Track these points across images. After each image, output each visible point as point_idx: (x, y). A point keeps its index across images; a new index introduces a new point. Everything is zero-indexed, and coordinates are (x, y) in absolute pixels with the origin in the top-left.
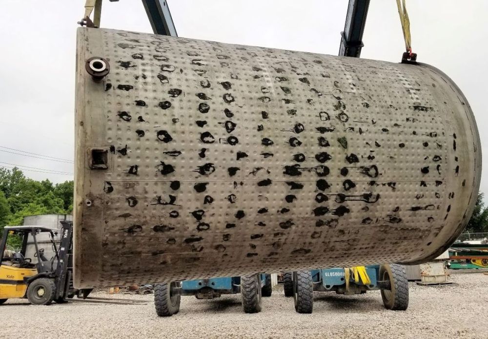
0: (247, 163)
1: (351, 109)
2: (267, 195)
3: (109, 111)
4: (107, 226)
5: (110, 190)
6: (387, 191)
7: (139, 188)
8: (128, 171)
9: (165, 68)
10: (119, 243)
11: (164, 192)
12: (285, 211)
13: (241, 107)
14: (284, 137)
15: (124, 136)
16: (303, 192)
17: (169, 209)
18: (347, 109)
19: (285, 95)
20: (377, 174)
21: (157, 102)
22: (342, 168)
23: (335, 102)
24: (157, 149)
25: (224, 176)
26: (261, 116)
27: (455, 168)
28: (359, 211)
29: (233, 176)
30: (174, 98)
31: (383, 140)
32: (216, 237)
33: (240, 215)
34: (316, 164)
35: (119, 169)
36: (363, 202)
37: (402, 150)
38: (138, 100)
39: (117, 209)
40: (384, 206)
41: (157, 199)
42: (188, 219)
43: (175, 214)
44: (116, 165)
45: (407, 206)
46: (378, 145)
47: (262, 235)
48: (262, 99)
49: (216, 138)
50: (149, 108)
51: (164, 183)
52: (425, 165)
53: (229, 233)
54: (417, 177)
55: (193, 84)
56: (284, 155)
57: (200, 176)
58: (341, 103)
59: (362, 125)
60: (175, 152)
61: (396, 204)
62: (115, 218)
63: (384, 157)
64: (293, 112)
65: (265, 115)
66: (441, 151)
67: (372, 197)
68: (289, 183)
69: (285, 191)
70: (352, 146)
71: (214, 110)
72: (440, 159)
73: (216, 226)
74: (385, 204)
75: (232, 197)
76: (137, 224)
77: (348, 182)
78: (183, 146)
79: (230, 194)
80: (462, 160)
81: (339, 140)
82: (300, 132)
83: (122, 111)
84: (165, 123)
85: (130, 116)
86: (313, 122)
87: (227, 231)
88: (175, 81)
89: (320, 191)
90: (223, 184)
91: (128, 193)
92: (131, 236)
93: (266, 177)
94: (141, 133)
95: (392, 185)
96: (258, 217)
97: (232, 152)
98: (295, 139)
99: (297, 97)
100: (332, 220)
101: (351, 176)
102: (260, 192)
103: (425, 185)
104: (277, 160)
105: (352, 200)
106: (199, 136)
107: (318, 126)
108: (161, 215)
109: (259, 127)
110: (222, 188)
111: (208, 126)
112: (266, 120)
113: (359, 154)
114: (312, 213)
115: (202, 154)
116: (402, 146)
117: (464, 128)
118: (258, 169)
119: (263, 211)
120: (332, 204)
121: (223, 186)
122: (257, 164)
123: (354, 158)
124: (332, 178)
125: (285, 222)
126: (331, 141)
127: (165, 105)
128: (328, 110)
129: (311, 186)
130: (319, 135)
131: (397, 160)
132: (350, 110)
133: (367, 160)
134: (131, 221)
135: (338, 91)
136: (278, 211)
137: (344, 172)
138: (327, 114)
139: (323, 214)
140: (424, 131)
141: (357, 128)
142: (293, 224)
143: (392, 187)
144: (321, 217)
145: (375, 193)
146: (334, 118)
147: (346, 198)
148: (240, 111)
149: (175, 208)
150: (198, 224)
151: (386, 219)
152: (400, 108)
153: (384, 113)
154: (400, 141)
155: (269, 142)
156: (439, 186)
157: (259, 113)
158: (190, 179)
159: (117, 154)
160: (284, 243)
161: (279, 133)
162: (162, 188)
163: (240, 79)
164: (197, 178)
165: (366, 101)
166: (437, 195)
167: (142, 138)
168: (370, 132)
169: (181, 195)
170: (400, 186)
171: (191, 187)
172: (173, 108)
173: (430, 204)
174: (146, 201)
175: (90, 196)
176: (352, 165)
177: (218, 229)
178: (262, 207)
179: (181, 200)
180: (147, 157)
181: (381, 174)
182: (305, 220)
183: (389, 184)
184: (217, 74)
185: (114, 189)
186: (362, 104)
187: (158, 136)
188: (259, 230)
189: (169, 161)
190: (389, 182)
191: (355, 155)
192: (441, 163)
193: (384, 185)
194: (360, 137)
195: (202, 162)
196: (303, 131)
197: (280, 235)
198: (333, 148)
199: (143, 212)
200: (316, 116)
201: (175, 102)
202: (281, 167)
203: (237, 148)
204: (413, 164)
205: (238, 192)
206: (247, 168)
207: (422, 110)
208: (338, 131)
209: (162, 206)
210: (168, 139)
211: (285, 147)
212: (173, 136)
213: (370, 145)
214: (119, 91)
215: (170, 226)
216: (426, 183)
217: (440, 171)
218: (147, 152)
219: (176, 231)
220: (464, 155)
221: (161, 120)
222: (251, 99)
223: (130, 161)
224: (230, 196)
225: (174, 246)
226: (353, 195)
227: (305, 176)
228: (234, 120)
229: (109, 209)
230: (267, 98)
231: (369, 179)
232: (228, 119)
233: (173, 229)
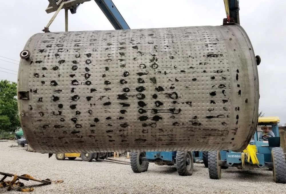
0: (97, 94)
1: (161, 60)
2: (109, 110)
3: (30, 74)
4: (33, 125)
5: (31, 109)
6: (186, 107)
7: (44, 108)
8: (38, 100)
9: (60, 50)
10: (41, 133)
11: (56, 110)
12: (121, 118)
13: (94, 66)
14: (117, 79)
15: (36, 84)
16: (131, 108)
17: (59, 117)
18: (158, 61)
19: (121, 57)
20: (177, 97)
21: (52, 67)
22: (153, 94)
23: (151, 58)
24: (50, 89)
25: (84, 101)
26: (105, 69)
27: (238, 91)
28: (168, 119)
29: (89, 101)
30: (60, 65)
31: (181, 77)
32: (87, 131)
33: (96, 120)
34: (137, 93)
35: (34, 99)
36: (170, 113)
37: (194, 82)
38: (43, 67)
39: (36, 117)
40: (186, 116)
41: (53, 112)
42: (69, 122)
43: (62, 120)
44: (33, 98)
45: (203, 115)
46: (177, 80)
47: (112, 131)
48: (107, 60)
49: (80, 82)
50: (48, 70)
51: (55, 105)
52: (212, 91)
53: (93, 129)
54: (207, 98)
55: (71, 56)
56: (117, 89)
57: (72, 101)
58: (155, 58)
59: (167, 69)
60: (59, 90)
61: (194, 114)
62: (36, 121)
63: (181, 87)
64: (123, 66)
65: (107, 69)
66: (225, 81)
67: (176, 110)
68: (121, 104)
69: (120, 108)
70: (159, 82)
71: (80, 69)
72: (225, 86)
73: (85, 126)
74: (185, 114)
75: (90, 111)
76: (46, 124)
77: (158, 102)
78: (63, 87)
79: (89, 110)
80: (244, 86)
81: (151, 79)
82: (127, 76)
83: (35, 73)
84: (55, 77)
85: (39, 75)
86: (135, 70)
87: (92, 128)
88: (62, 56)
89: (141, 108)
90: (84, 105)
91: (39, 110)
92: (45, 130)
93: (107, 101)
94: (43, 82)
95: (189, 103)
96: (106, 121)
97: (88, 89)
98: (123, 80)
99: (128, 57)
100: (152, 123)
101: (160, 99)
102: (106, 109)
103: (214, 103)
104: (113, 92)
105: (162, 112)
106: (71, 82)
107: (138, 72)
108: (56, 120)
109: (103, 75)
110: (84, 107)
111: (76, 77)
112: (107, 71)
113: (164, 86)
114: (138, 119)
115: (73, 91)
116: (194, 80)
117: (246, 65)
118: (103, 97)
119: (108, 118)
120: (149, 114)
121: (84, 106)
122: (102, 94)
123: (160, 89)
124: (147, 100)
125: (123, 124)
126: (145, 80)
127: (55, 68)
128: (146, 62)
129: (135, 105)
130: (138, 77)
131: (191, 88)
132: (160, 62)
133: (170, 89)
134: (43, 123)
135: (155, 51)
136: (117, 118)
137: (155, 96)
138: (145, 65)
139: (145, 120)
140: (212, 70)
141: (163, 72)
142: (128, 125)
143: (189, 104)
144: (144, 122)
145: (177, 108)
146: (149, 67)
147: (158, 111)
148: (93, 68)
149: (62, 117)
150: (75, 125)
151: (189, 123)
152: (196, 57)
153: (184, 61)
154: (194, 77)
155: (108, 83)
156: (226, 103)
157: (104, 68)
158: (68, 103)
159: (33, 93)
160: (127, 135)
161: (114, 78)
162: (54, 108)
163: (97, 51)
164: (71, 102)
165: (172, 55)
166: (225, 109)
167: (43, 85)
168: (172, 73)
169: (64, 110)
170: (194, 104)
171: (68, 107)
172: (59, 69)
173: (220, 114)
174: (48, 114)
175: (23, 112)
176: (160, 92)
177: (86, 127)
178: (108, 116)
179: (64, 113)
180: (46, 94)
181: (180, 97)
182: (135, 123)
183: (187, 103)
184: (85, 50)
185: (33, 109)
186: (169, 57)
187: (51, 83)
188: (109, 128)
189: (57, 95)
190: (187, 101)
191: (161, 87)
192: (226, 89)
193: (183, 103)
194: (165, 76)
195: (73, 95)
196: (129, 76)
197: (122, 131)
198: (147, 84)
199: (47, 119)
200: (138, 67)
201: (61, 67)
202: (115, 96)
203: (91, 87)
204: (203, 91)
205: (93, 109)
206: (97, 97)
207: (214, 56)
208: (151, 74)
209: (56, 116)
210: (56, 84)
211: (118, 85)
212: (58, 83)
213: (171, 81)
214: (35, 64)
215: (62, 125)
216: (215, 102)
217: (225, 94)
218: (46, 91)
219: (65, 128)
220: (245, 83)
221: (53, 76)
222: (101, 61)
223: (38, 96)
224: (89, 111)
225: (67, 135)
226: (163, 109)
227: (130, 99)
228: (89, 73)
229: (32, 117)
230: (110, 59)
231: (172, 100)
232: (86, 72)
233: (63, 127)
